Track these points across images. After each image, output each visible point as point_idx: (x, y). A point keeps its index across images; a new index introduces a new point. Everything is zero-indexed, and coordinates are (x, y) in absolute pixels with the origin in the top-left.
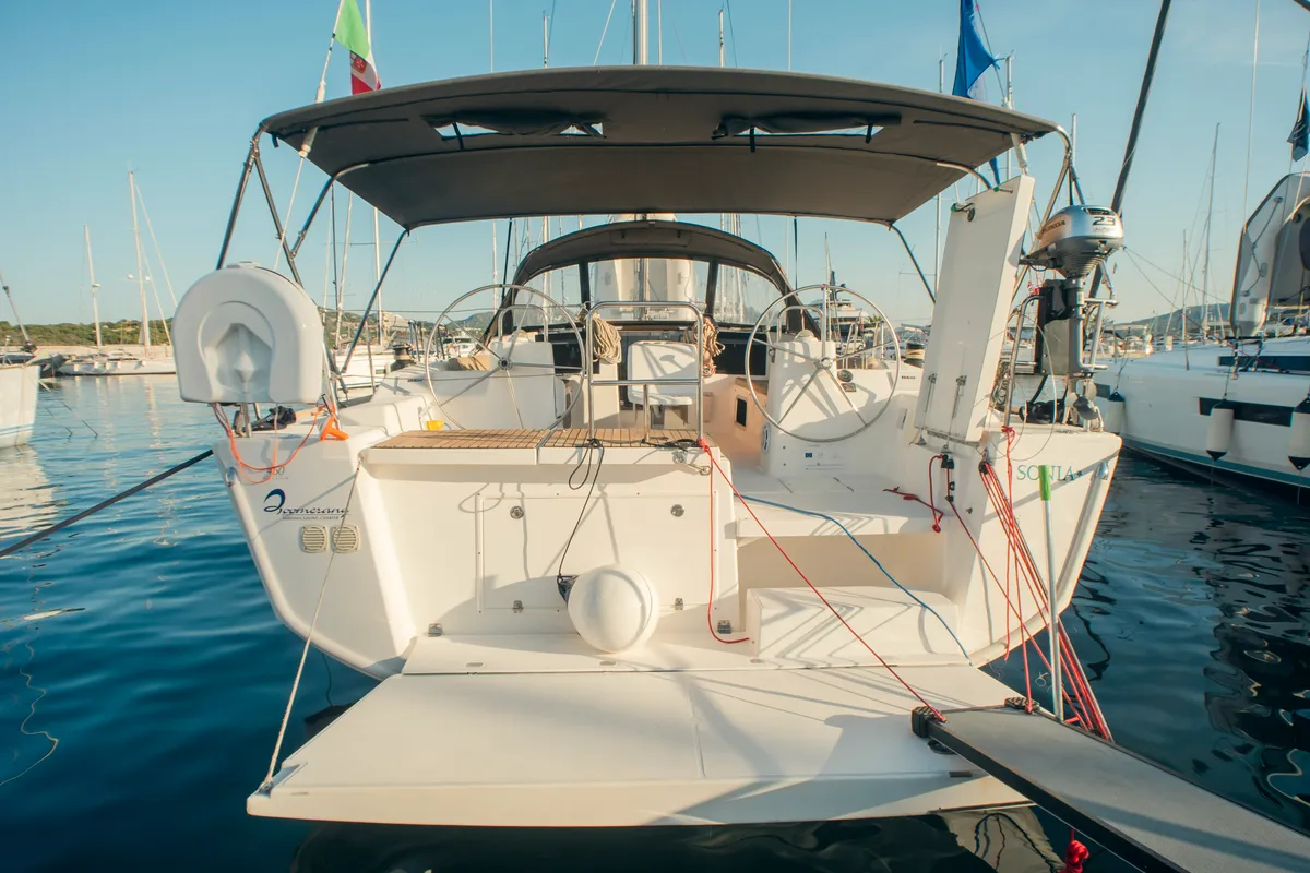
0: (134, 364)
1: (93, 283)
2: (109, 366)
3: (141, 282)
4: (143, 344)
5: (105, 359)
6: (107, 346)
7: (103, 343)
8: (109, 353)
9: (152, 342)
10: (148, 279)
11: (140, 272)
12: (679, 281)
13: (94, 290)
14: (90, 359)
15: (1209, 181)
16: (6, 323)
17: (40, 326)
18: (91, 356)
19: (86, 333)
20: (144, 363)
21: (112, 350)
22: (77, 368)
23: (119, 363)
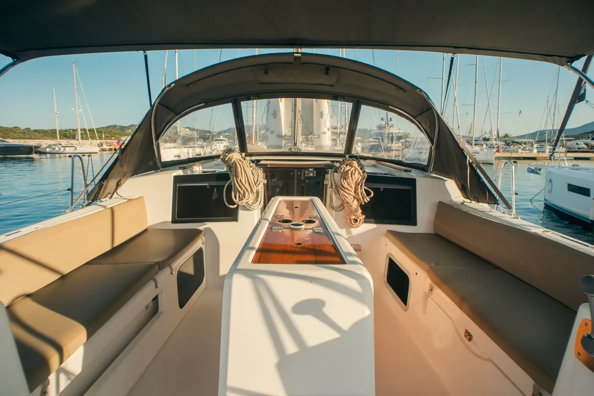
0: (73, 149)
1: (56, 112)
2: (62, 149)
3: (77, 112)
4: (78, 140)
5: (61, 146)
6: (62, 140)
7: (60, 138)
8: (62, 144)
9: (82, 138)
10: (80, 110)
11: (77, 107)
12: (322, 117)
13: (56, 115)
14: (54, 146)
15: (557, 74)
16: (29, 128)
17: (43, 130)
18: (55, 145)
19: (63, 133)
20: (78, 148)
21: (64, 142)
22: (48, 150)
23: (67, 148)
